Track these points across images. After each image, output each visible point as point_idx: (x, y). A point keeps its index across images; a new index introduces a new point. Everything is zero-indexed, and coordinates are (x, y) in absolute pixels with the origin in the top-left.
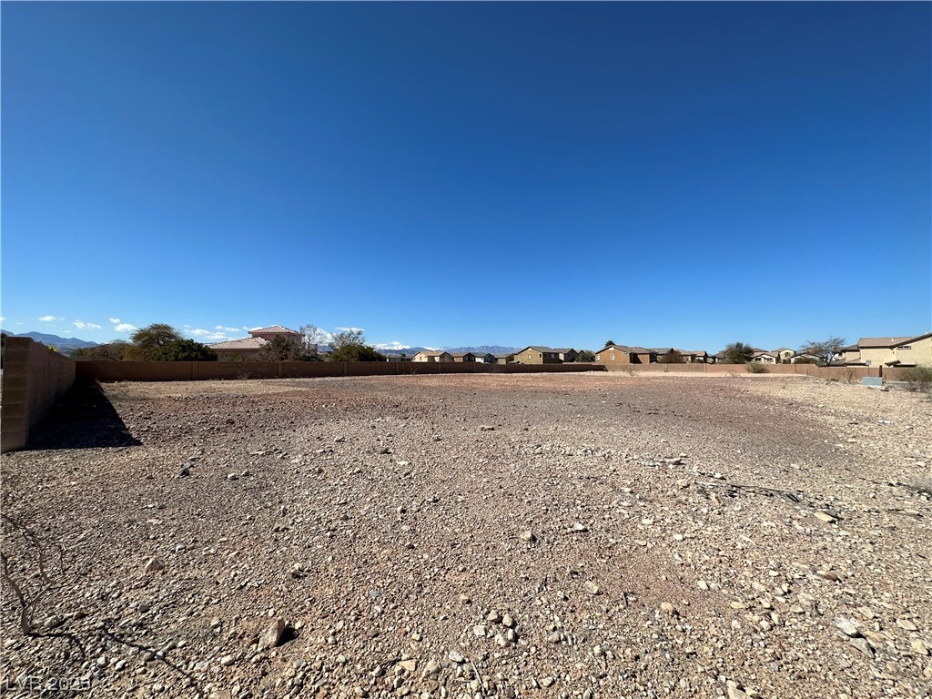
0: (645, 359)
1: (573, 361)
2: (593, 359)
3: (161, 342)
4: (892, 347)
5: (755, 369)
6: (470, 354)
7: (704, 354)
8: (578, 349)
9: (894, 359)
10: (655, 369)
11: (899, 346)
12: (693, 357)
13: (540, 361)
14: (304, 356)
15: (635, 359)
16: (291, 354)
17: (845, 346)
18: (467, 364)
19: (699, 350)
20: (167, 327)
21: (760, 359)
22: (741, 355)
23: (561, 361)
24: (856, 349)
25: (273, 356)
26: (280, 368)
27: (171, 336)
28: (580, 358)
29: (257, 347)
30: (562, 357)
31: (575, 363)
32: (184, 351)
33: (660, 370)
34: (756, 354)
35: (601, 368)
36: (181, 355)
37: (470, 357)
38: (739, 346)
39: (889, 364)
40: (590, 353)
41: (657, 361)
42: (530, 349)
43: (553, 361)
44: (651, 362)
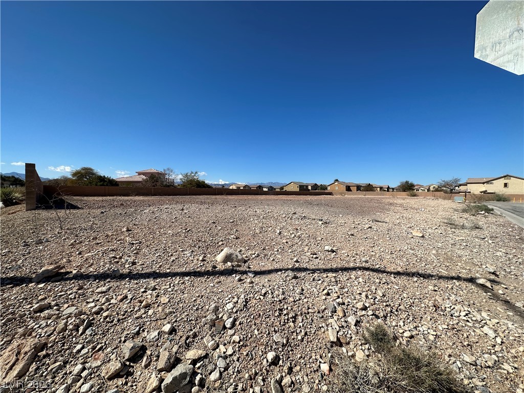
0: (354, 189)
1: (316, 190)
2: (326, 189)
4: (484, 183)
5: (411, 194)
7: (387, 187)
8: (319, 184)
9: (484, 190)
10: (359, 194)
11: (487, 182)
12: (381, 188)
13: (297, 189)
14: (166, 185)
15: (348, 189)
16: (158, 184)
17: (461, 183)
18: (258, 191)
19: (385, 184)
20: (90, 169)
21: (419, 190)
22: (408, 188)
23: (309, 190)
24: (465, 185)
25: (149, 185)
26: (153, 191)
27: (93, 174)
28: (320, 188)
29: (141, 180)
30: (310, 188)
31: (317, 191)
32: (101, 182)
34: (416, 187)
35: (330, 194)
36: (99, 184)
37: (260, 187)
38: (407, 182)
39: (481, 192)
40: (325, 185)
41: (360, 190)
42: (292, 183)
43: (305, 190)
44: (357, 190)
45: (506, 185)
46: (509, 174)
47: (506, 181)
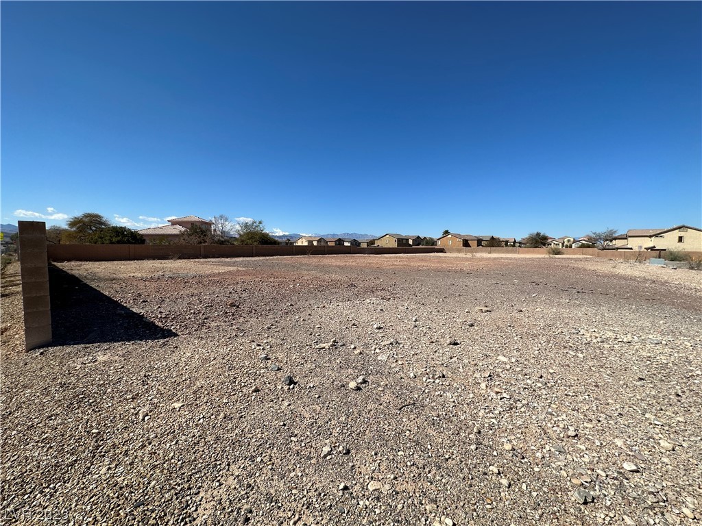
0: (473, 244)
1: (419, 245)
2: (434, 244)
3: (94, 228)
4: (650, 237)
6: (340, 239)
7: (513, 241)
8: (422, 236)
9: (651, 245)
10: (482, 252)
11: (656, 236)
12: (507, 242)
13: (394, 245)
15: (466, 244)
16: (207, 239)
17: (616, 235)
18: (338, 247)
19: (510, 237)
20: (97, 216)
21: (551, 244)
22: (539, 241)
23: (410, 245)
24: (626, 237)
25: (195, 241)
26: (202, 250)
27: (102, 223)
28: (424, 242)
29: (177, 233)
30: (411, 242)
31: (421, 246)
32: (118, 236)
33: (485, 252)
34: (549, 240)
35: (442, 251)
36: (114, 239)
37: (340, 242)
38: (538, 234)
39: (647, 249)
40: (431, 239)
41: (482, 246)
42: (387, 236)
43: (404, 245)
44: (478, 246)
45: (680, 239)
46: (686, 225)
47: (681, 234)
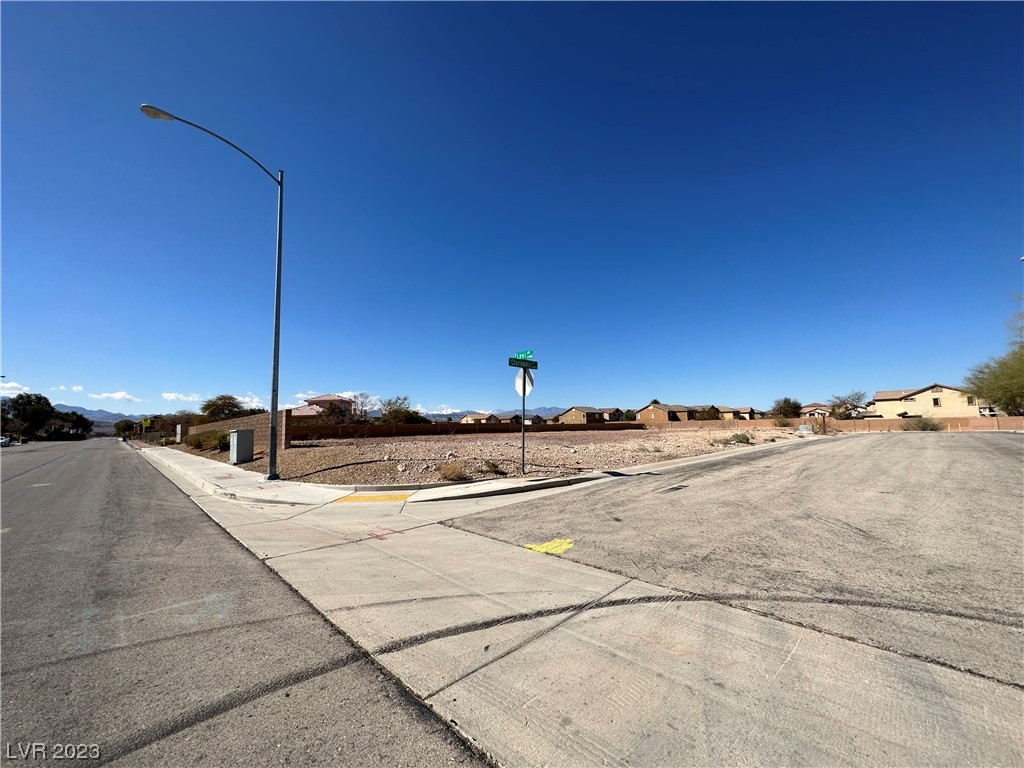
0: (683, 416)
1: (618, 420)
2: (635, 419)
3: (227, 412)
4: (900, 399)
6: (517, 416)
8: (623, 408)
9: (902, 411)
11: (905, 398)
12: (737, 414)
13: (583, 420)
14: (358, 420)
15: (673, 416)
16: (346, 420)
20: (231, 398)
21: (814, 415)
22: (789, 412)
23: (606, 420)
24: (875, 402)
25: (333, 420)
27: (235, 406)
28: (623, 416)
29: (314, 413)
30: (606, 416)
31: (619, 422)
34: (807, 409)
35: (639, 427)
37: (517, 420)
38: (787, 401)
39: (899, 415)
41: (694, 418)
42: (574, 410)
43: (597, 421)
44: (689, 419)
45: (936, 402)
46: (939, 384)
47: (936, 395)
